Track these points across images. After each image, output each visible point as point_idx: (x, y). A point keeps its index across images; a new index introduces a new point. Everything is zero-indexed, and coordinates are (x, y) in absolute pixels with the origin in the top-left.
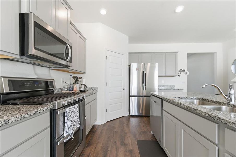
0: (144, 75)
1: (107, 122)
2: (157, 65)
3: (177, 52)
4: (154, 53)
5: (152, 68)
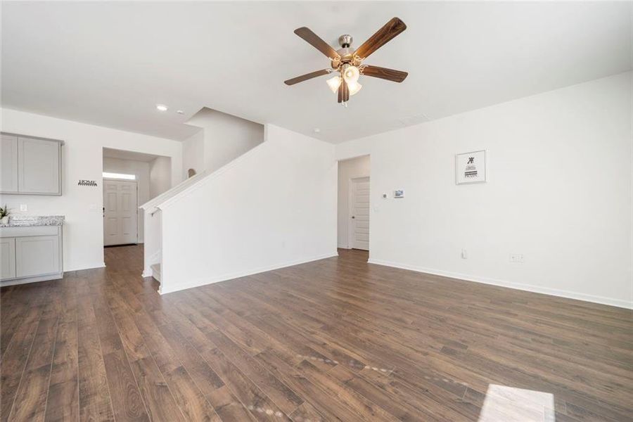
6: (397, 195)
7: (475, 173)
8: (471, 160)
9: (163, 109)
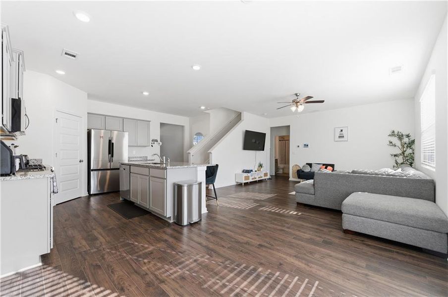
0: (111, 145)
1: (57, 205)
2: (126, 135)
3: (150, 121)
4: (123, 118)
5: (120, 138)
6: (305, 146)
7: (343, 137)
9: (203, 108)
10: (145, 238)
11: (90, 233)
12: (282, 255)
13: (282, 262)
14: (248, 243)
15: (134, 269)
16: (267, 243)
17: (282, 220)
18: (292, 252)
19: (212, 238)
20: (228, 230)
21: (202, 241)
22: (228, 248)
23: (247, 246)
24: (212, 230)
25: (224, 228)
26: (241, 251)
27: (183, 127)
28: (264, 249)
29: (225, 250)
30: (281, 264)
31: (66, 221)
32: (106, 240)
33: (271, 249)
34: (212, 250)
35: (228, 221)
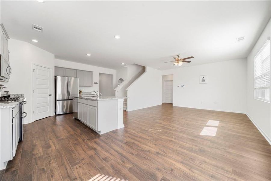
1: (34, 121)
3: (93, 72)
4: (77, 70)
6: (182, 86)
7: (204, 81)
8: (203, 77)
9: (123, 64)
10: (81, 147)
11: (47, 142)
12: (173, 162)
13: (173, 168)
14: (149, 151)
15: (68, 174)
16: (162, 151)
17: (170, 132)
18: (179, 158)
19: (125, 147)
20: (137, 141)
21: (119, 150)
22: (136, 155)
23: (148, 153)
24: (126, 140)
25: (134, 139)
26: (145, 158)
27: (112, 75)
28: (160, 156)
29: (133, 156)
30: (172, 170)
31: (35, 133)
32: (56, 148)
33: (164, 156)
34: (125, 157)
35: (137, 133)
